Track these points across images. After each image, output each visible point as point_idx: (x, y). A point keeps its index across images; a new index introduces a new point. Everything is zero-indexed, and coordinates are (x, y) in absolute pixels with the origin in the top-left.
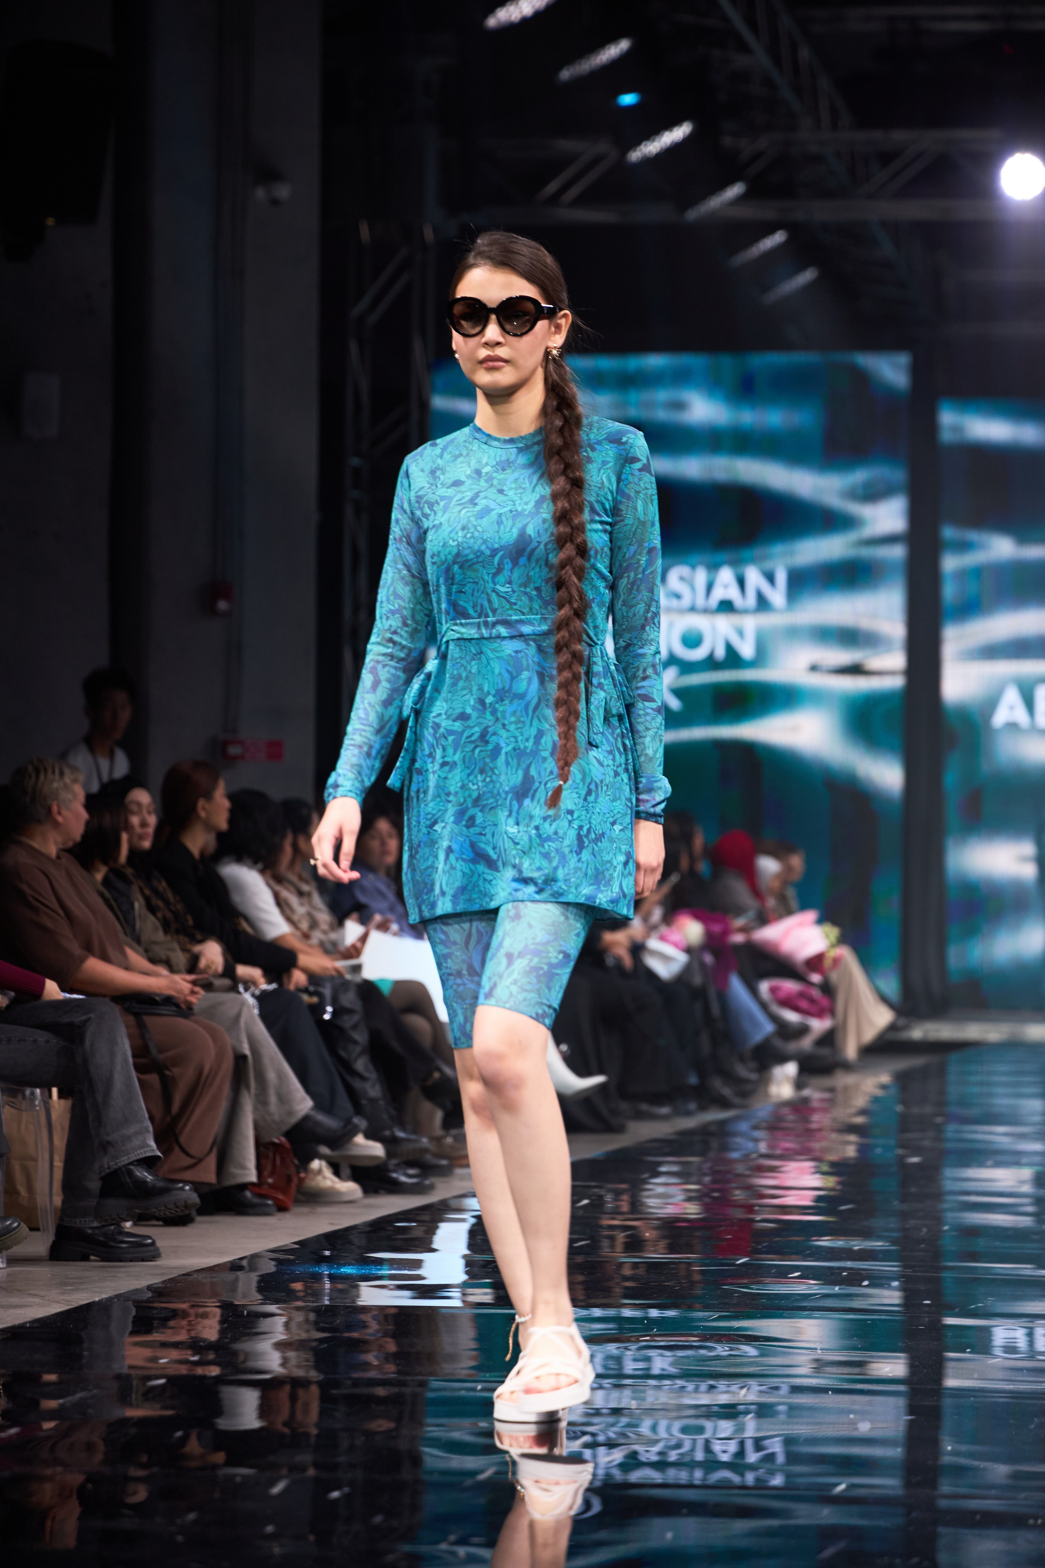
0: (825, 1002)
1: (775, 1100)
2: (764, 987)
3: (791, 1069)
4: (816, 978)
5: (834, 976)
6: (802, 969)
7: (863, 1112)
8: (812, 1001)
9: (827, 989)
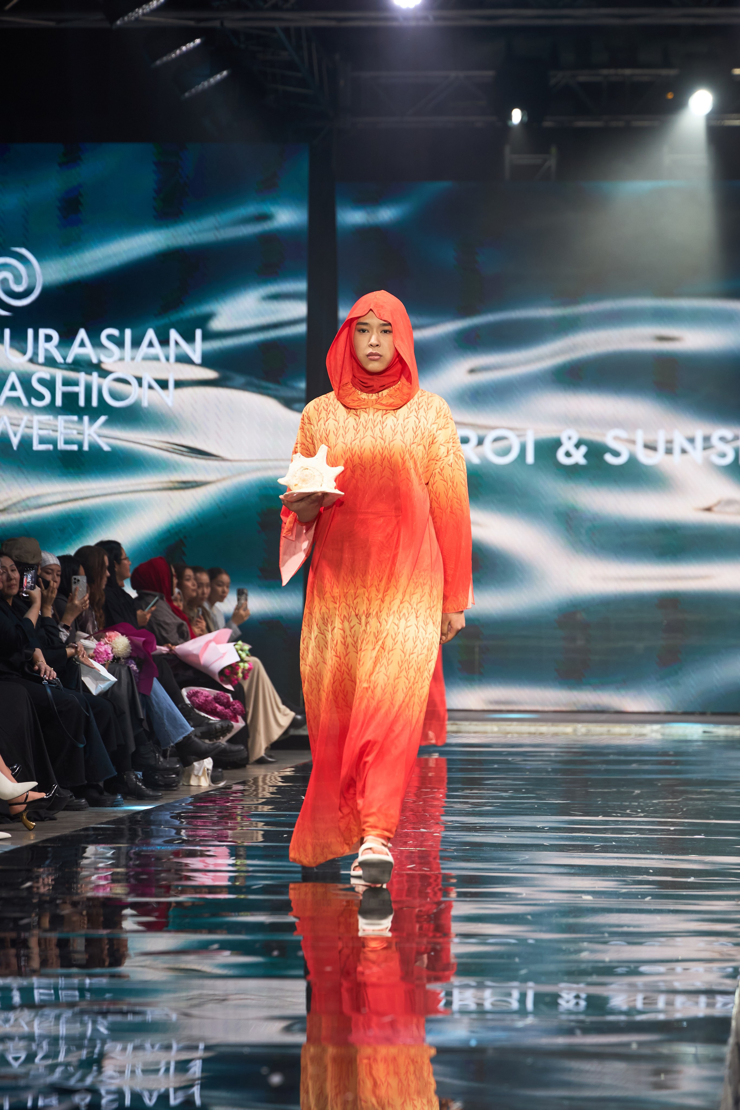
0: (238, 705)
1: (194, 792)
2: (184, 692)
3: (208, 763)
4: (230, 687)
5: (246, 685)
6: (217, 679)
7: (268, 802)
8: (227, 705)
9: (239, 694)
